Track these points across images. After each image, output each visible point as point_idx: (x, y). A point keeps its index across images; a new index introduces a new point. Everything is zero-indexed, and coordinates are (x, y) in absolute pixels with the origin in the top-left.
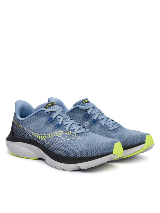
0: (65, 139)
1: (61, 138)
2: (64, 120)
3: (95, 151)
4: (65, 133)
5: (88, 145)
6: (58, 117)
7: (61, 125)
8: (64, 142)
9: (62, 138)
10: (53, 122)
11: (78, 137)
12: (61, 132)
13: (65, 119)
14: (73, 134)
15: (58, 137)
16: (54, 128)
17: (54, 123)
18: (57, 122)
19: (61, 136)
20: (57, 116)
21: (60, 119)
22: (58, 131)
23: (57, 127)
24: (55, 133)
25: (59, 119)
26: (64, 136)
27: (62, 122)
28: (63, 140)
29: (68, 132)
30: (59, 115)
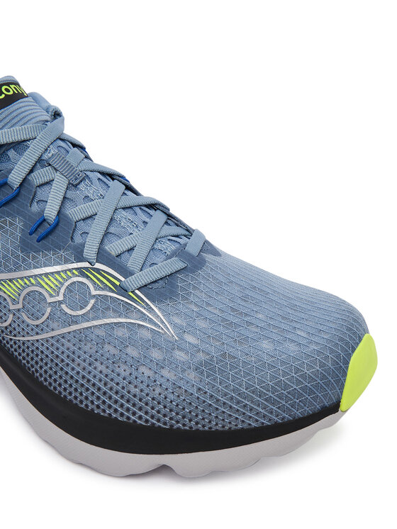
0: (85, 317)
1: (63, 306)
2: (70, 194)
3: (245, 406)
4: (81, 279)
5: (205, 368)
6: (40, 176)
7: (57, 224)
8: (82, 336)
9: (69, 311)
10: (15, 205)
11: (155, 314)
12: (58, 268)
13: (76, 186)
14: (123, 290)
15: (50, 300)
16: (25, 246)
17: (19, 213)
18: (35, 208)
19: (61, 298)
20: (31, 171)
21: (49, 183)
22: (46, 266)
23: (35, 236)
24: (28, 273)
25: (46, 188)
26: (76, 294)
27: (63, 203)
28: (74, 320)
29: (98, 271)
30: (40, 162)
